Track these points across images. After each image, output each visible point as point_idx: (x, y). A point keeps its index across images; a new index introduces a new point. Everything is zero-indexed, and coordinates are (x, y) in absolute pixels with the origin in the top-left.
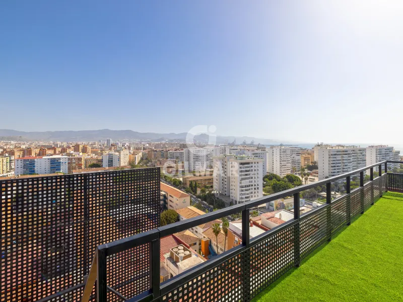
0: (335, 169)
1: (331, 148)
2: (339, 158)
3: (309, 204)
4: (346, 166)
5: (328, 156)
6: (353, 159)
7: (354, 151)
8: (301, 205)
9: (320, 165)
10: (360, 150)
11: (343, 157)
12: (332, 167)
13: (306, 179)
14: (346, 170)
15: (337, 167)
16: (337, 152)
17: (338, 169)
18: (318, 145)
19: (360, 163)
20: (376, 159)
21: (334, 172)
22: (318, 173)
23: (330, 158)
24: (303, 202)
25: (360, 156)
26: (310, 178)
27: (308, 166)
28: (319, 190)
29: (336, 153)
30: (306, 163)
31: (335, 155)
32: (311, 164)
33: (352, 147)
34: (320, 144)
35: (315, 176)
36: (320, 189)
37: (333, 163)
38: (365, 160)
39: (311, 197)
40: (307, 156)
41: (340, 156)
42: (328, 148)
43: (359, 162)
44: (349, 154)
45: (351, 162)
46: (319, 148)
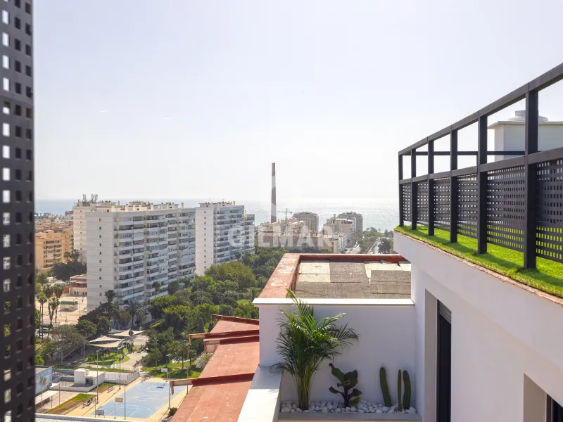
0: (129, 268)
1: (119, 210)
2: (138, 235)
3: (62, 380)
4: (154, 256)
5: (111, 234)
6: (170, 236)
7: (171, 216)
8: (38, 388)
9: (91, 260)
10: (184, 215)
11: (147, 233)
12: (122, 261)
13: (54, 306)
14: (155, 266)
15: (135, 260)
16: (136, 219)
17: (136, 267)
18: (85, 204)
19: (183, 248)
20: (215, 234)
21: (127, 277)
22: (85, 285)
23: (116, 236)
24: (48, 377)
25: (183, 228)
26: (64, 303)
27: (56, 266)
28: (89, 331)
29: (131, 223)
30: (50, 257)
31: (130, 227)
32: (64, 261)
33: (168, 207)
34: (89, 198)
35: (76, 294)
36: (94, 330)
37: (127, 252)
38: (194, 240)
39: (68, 358)
40: (54, 236)
41: (142, 230)
42: (113, 210)
43: (183, 244)
44: (161, 225)
45: (164, 247)
46: (87, 210)
